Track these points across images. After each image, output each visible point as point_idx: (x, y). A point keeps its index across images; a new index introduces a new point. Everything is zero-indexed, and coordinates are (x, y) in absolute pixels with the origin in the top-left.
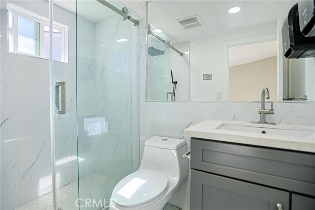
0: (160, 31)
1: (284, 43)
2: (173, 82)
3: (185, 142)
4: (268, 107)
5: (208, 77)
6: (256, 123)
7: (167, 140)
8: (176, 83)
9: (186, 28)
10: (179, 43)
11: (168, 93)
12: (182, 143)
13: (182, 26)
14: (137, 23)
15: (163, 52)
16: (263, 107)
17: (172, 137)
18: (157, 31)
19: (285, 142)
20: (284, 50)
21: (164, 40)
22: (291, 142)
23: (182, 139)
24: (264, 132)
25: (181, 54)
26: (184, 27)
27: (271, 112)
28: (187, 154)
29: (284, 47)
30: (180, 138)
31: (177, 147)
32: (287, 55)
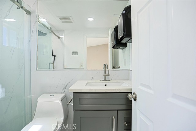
0: (44, 20)
1: (112, 42)
2: (53, 56)
3: (65, 95)
4: (107, 73)
5: (75, 53)
6: (102, 80)
7: (54, 95)
8: (55, 56)
9: (63, 22)
10: (57, 30)
11: (50, 63)
12: (64, 96)
13: (61, 21)
14: (29, 13)
15: (46, 34)
16: (105, 73)
17: (56, 93)
18: (42, 20)
19: (115, 89)
20: (112, 45)
21: (48, 27)
22: (117, 89)
23: (63, 93)
24: (106, 85)
25: (59, 38)
26: (62, 21)
27: (108, 75)
28: (70, 102)
29: (112, 43)
30: (62, 93)
31: (61, 99)
32: (113, 47)
